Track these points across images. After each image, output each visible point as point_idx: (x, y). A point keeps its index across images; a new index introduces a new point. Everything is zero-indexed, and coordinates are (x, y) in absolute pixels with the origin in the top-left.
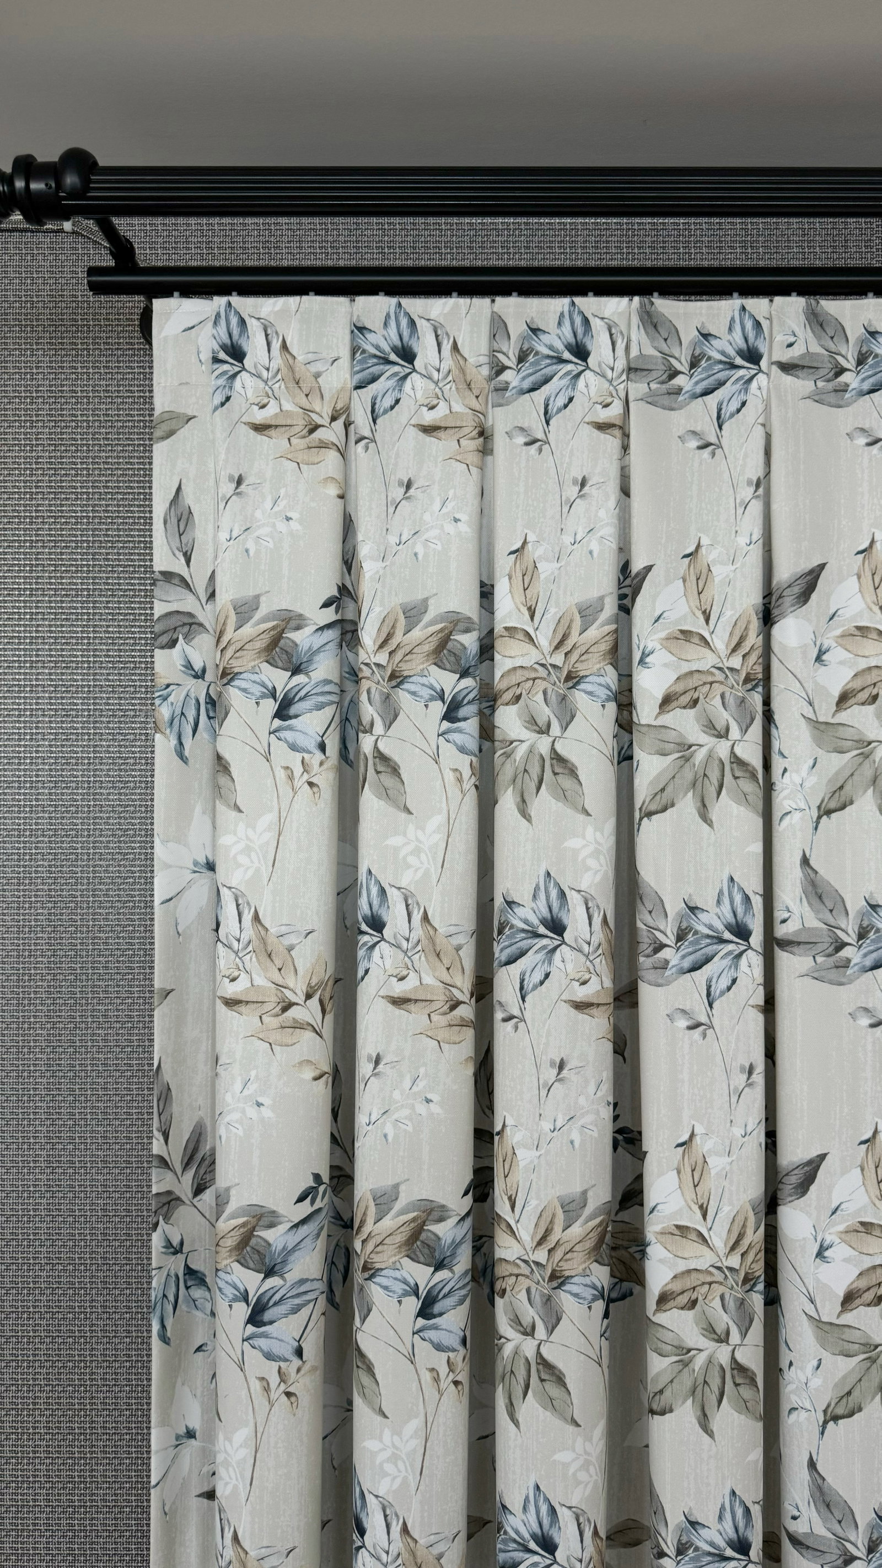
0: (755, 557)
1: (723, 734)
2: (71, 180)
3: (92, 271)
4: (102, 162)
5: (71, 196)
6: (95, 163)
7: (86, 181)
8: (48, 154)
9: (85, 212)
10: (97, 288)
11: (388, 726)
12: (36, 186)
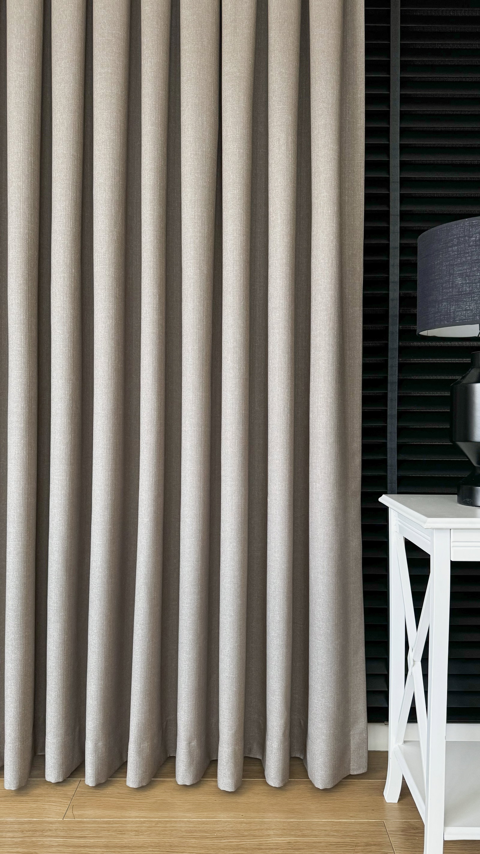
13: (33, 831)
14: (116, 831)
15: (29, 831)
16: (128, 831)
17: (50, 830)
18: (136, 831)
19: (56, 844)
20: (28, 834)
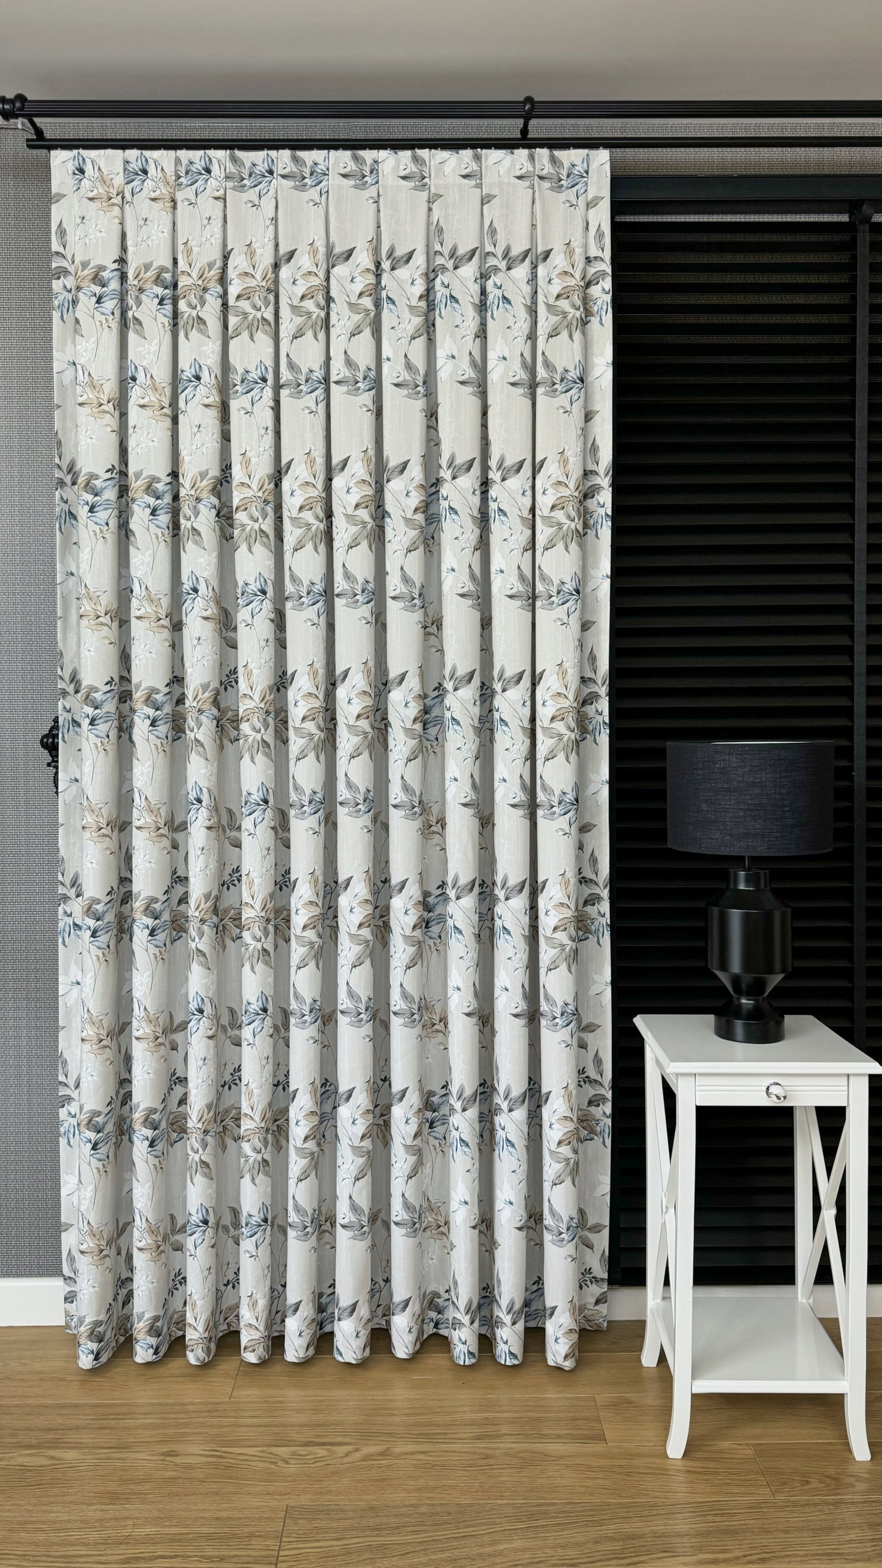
0: (271, 245)
1: (259, 310)
2: (18, 105)
3: (28, 140)
4: (29, 98)
5: (19, 110)
6: (26, 99)
7: (23, 105)
8: (10, 95)
9: (23, 116)
10: (30, 147)
11: (138, 307)
12: (7, 107)
13: (198, 1411)
14: (292, 1410)
15: (194, 1412)
16: (305, 1410)
17: (217, 1411)
18: (315, 1410)
19: (227, 1424)
20: (195, 1415)
